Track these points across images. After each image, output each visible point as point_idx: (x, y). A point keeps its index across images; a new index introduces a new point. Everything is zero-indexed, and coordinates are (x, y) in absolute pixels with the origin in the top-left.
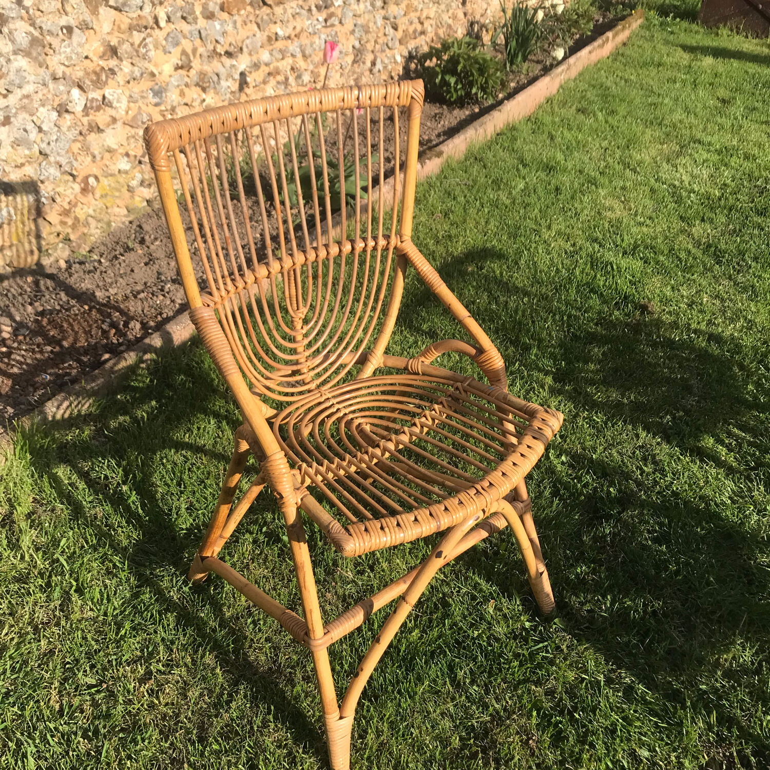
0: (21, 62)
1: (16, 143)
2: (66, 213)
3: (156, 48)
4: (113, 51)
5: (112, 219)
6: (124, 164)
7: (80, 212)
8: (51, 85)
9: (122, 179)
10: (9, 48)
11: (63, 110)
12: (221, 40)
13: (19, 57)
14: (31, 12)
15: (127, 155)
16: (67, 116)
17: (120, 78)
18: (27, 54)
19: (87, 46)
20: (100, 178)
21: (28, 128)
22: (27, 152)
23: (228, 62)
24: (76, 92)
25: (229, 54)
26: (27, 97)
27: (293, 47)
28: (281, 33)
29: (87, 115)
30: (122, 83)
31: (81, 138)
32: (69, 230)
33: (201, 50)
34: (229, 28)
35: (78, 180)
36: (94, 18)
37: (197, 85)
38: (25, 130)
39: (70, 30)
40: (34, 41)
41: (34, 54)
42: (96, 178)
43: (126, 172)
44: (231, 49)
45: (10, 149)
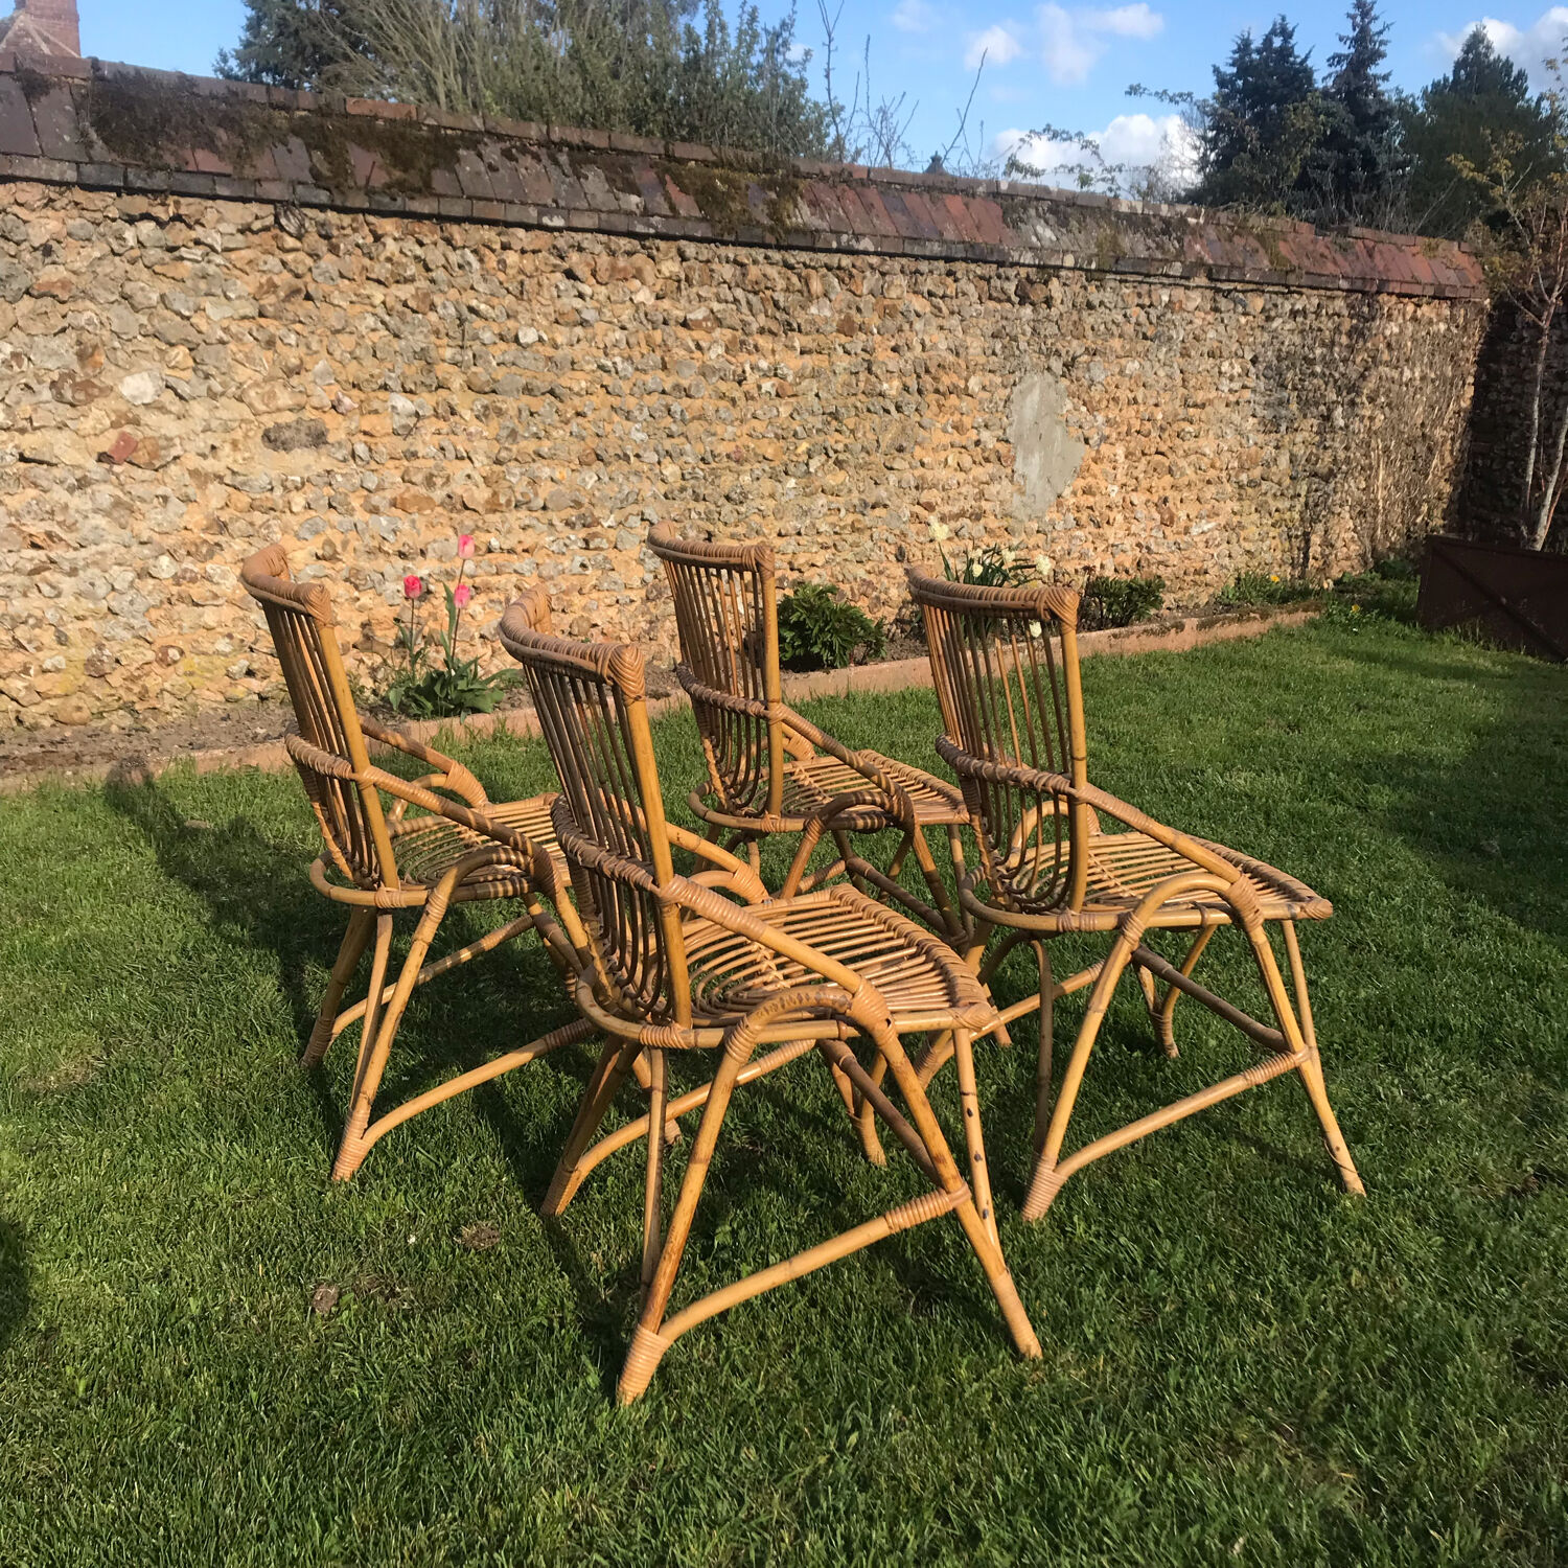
0: (100, 521)
1: (79, 595)
2: (133, 679)
3: (284, 532)
4: (223, 527)
5: (199, 701)
6: (223, 645)
7: (153, 683)
8: (135, 548)
9: (219, 661)
10: (89, 505)
11: (144, 574)
12: (391, 537)
13: (99, 517)
14: (122, 478)
15: (230, 636)
16: (151, 581)
17: (227, 555)
18: (107, 514)
19: (186, 517)
20: (187, 653)
21: (97, 583)
22: (91, 606)
23: (400, 563)
24: (165, 560)
25: (402, 555)
26: (102, 553)
27: (524, 563)
28: (495, 543)
29: (178, 584)
30: (229, 559)
31: (167, 606)
32: (135, 699)
33: (355, 544)
34: (405, 526)
35: (156, 647)
36: (199, 492)
37: (347, 580)
38: (92, 584)
39: (165, 499)
40: (117, 503)
41: (116, 514)
42: (182, 653)
43: (226, 655)
44: (405, 550)
45: (72, 599)
